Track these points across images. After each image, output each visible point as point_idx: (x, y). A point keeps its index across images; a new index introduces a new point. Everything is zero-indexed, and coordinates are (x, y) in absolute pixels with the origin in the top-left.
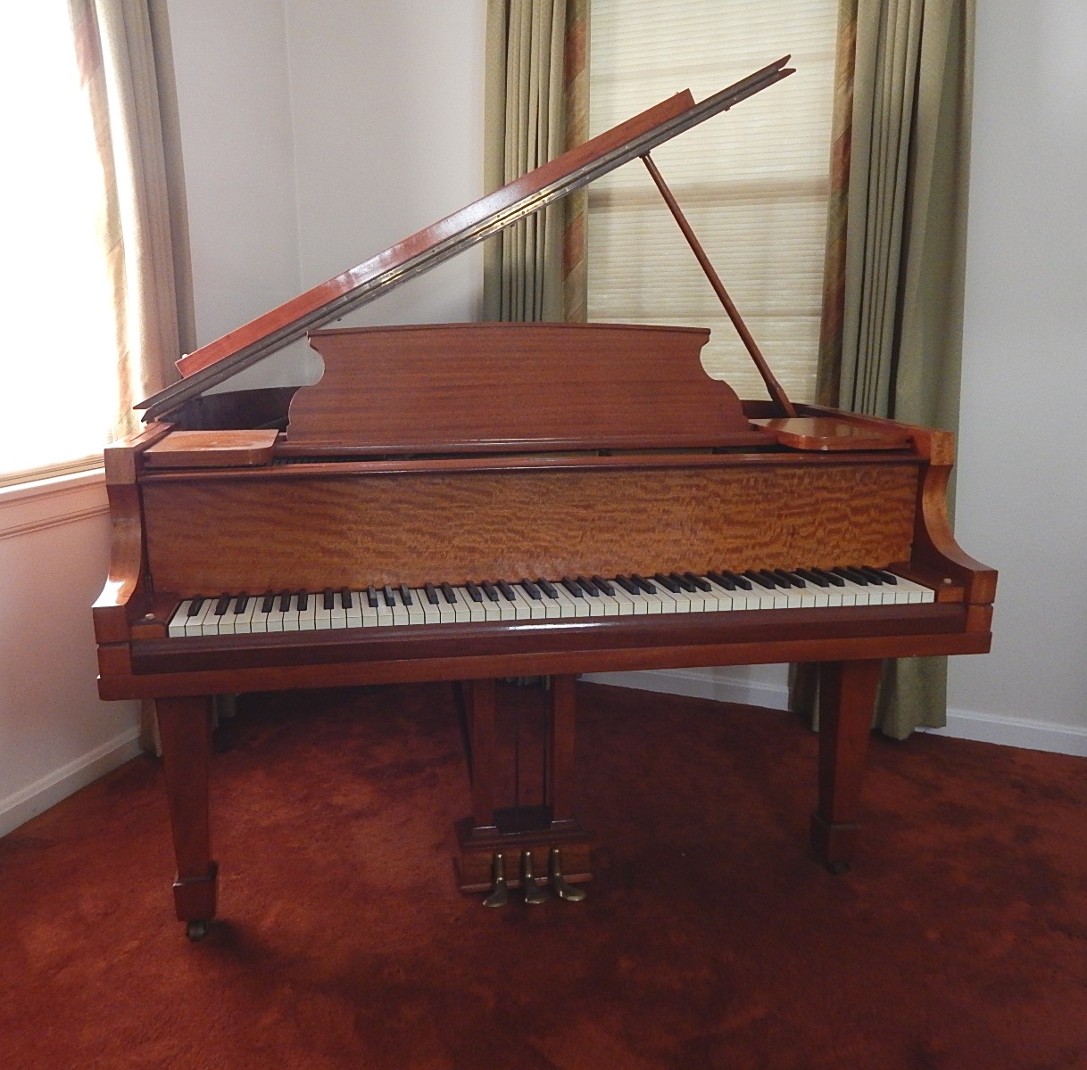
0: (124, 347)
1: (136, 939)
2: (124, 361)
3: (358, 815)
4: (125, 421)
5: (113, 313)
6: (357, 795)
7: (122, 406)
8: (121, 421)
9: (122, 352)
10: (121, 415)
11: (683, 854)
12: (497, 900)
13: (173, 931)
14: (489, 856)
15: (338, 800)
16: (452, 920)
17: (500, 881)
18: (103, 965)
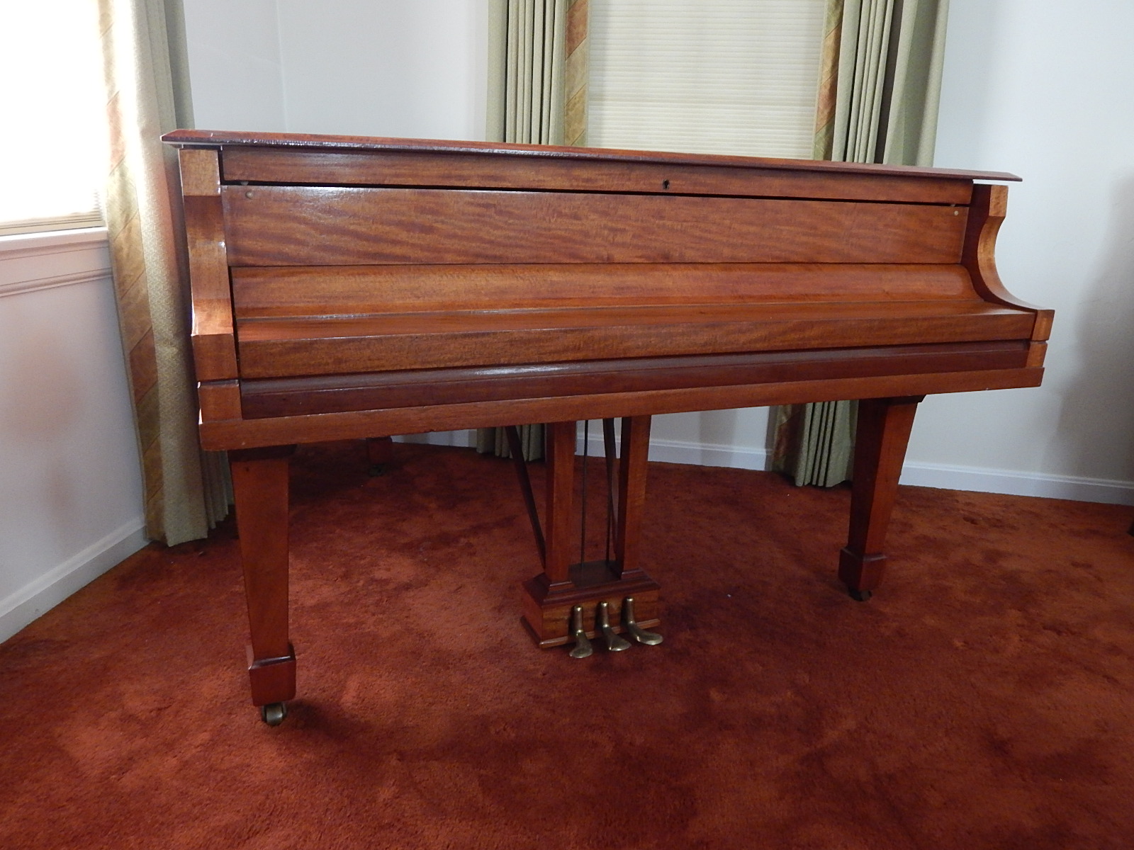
0: (113, 86)
1: (205, 731)
2: (114, 102)
3: (407, 587)
4: (117, 174)
5: (99, 43)
6: (401, 569)
7: (113, 156)
8: (112, 173)
9: (111, 92)
10: (112, 166)
11: (729, 596)
12: (583, 651)
13: (247, 717)
14: (566, 610)
15: (380, 574)
16: (539, 675)
17: (579, 634)
18: (174, 762)
